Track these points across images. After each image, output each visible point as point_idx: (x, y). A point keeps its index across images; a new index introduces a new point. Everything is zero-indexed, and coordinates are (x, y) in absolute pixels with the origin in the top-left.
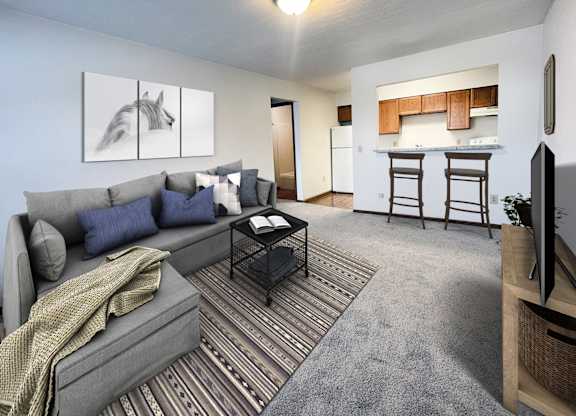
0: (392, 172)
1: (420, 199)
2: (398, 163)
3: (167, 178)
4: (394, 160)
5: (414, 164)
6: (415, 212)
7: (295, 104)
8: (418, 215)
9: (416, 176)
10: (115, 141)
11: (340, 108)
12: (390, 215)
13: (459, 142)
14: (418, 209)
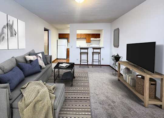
0: (81, 53)
1: (87, 60)
2: (82, 51)
3: (16, 59)
4: (81, 50)
5: (86, 51)
6: (86, 63)
7: (49, 31)
8: (87, 64)
9: (87, 54)
10: (2, 41)
11: (59, 34)
12: (80, 65)
13: (88, 45)
14: (87, 63)
